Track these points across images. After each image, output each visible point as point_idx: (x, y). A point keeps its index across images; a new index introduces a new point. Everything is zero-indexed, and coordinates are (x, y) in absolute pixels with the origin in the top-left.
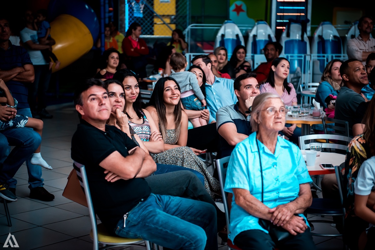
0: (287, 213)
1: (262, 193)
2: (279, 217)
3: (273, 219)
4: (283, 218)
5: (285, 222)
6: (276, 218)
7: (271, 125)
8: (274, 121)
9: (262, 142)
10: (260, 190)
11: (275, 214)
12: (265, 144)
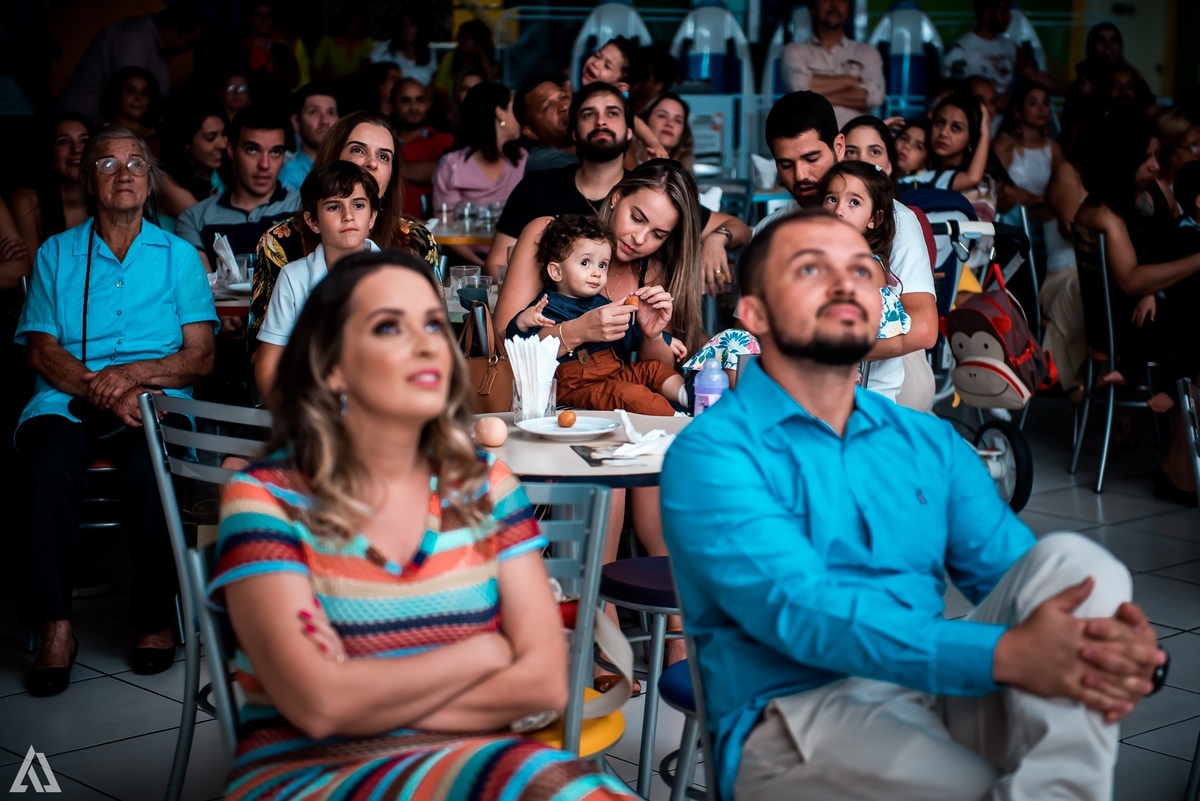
0: (117, 381)
1: (84, 341)
2: (99, 391)
3: (91, 395)
4: (108, 392)
5: (112, 401)
6: (95, 394)
7: (110, 196)
8: (113, 188)
9: (101, 236)
10: (81, 338)
11: (93, 386)
12: (106, 238)
